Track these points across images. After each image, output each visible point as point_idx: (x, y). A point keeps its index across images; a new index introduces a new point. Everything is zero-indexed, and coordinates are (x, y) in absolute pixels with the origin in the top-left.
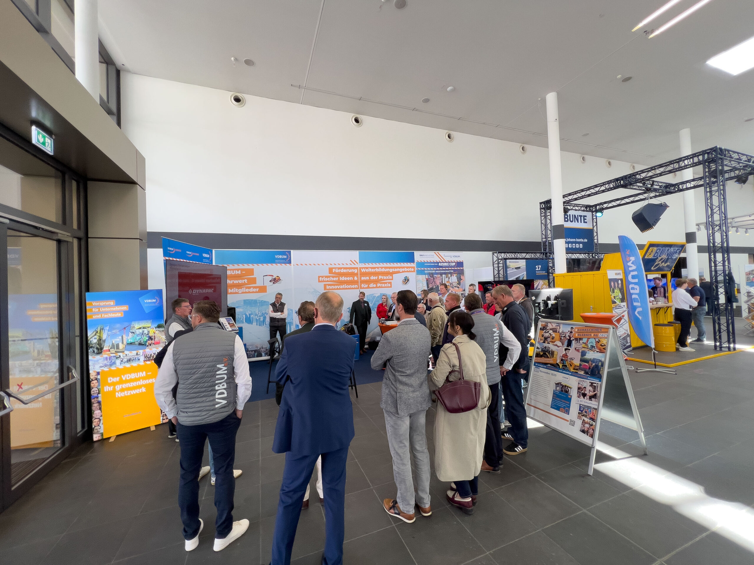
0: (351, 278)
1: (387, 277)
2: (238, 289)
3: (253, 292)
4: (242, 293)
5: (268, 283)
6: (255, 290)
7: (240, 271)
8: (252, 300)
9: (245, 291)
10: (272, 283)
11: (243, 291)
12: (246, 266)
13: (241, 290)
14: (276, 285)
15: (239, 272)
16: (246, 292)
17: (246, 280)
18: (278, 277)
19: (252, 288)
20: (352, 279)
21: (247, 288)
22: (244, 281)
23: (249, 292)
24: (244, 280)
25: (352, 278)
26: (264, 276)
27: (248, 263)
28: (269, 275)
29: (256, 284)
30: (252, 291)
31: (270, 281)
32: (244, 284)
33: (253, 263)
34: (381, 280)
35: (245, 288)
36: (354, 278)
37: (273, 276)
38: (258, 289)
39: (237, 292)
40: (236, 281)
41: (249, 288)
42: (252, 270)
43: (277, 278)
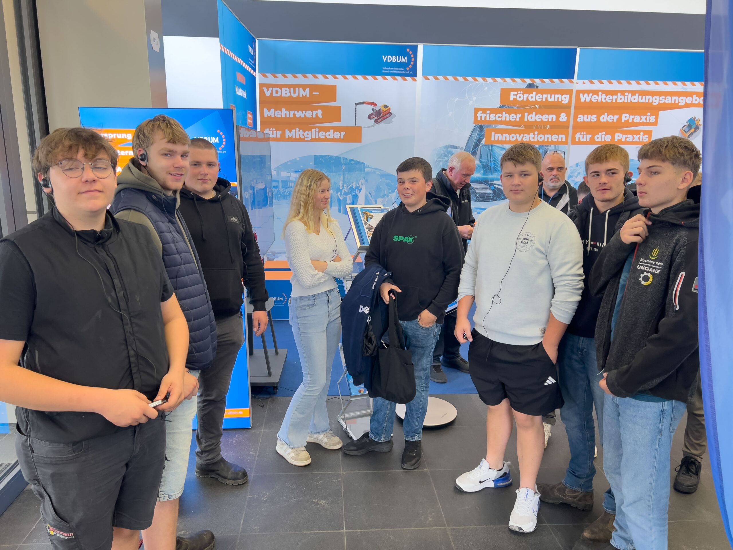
0: (552, 117)
1: (643, 118)
2: (304, 131)
3: (334, 140)
4: (313, 140)
5: (364, 122)
6: (337, 135)
7: (308, 90)
8: (331, 157)
9: (317, 137)
10: (373, 121)
11: (314, 137)
12: (321, 80)
13: (310, 133)
14: (382, 125)
15: (307, 93)
16: (319, 140)
17: (320, 112)
18: (386, 106)
19: (332, 131)
20: (554, 120)
21: (321, 129)
22: (317, 115)
23: (326, 140)
24: (316, 112)
25: (554, 116)
26: (357, 104)
27: (324, 72)
28: (369, 103)
29: (340, 121)
30: (331, 137)
31: (370, 117)
32: (316, 120)
33: (334, 73)
34: (628, 124)
35: (317, 130)
36: (558, 117)
37: (375, 104)
38: (343, 134)
39: (302, 137)
40: (300, 112)
41: (326, 129)
42: (333, 89)
43: (385, 109)
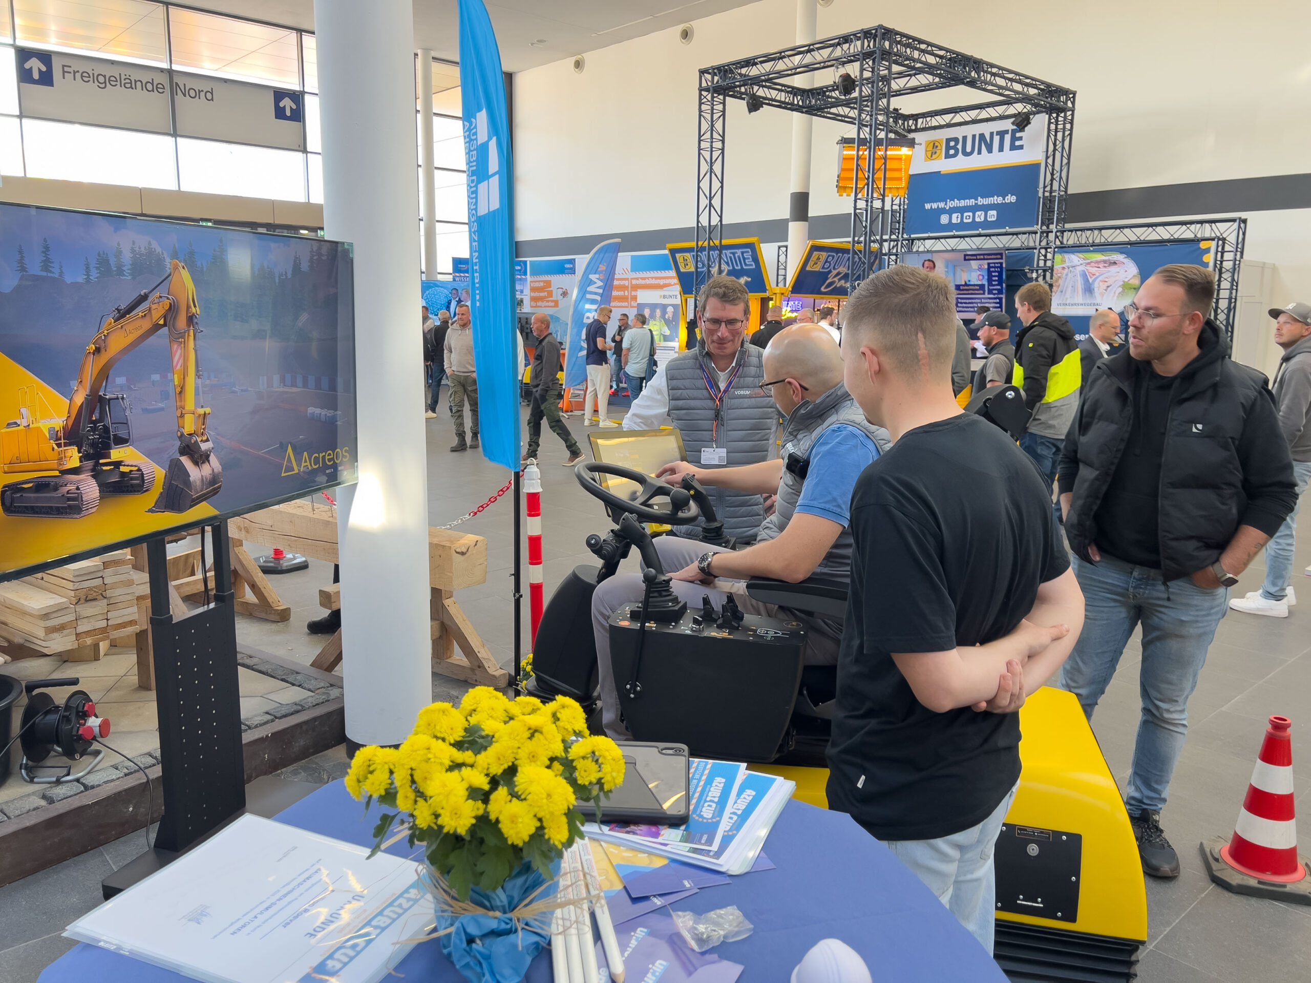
3: (551, 307)
5: (559, 298)
9: (546, 305)
12: (546, 278)
13: (544, 303)
14: (565, 299)
15: (542, 284)
18: (566, 290)
24: (545, 293)
26: (557, 289)
28: (561, 288)
29: (552, 297)
30: (549, 305)
31: (562, 295)
32: (545, 297)
33: (551, 273)
38: (553, 303)
41: (548, 301)
42: (550, 281)
